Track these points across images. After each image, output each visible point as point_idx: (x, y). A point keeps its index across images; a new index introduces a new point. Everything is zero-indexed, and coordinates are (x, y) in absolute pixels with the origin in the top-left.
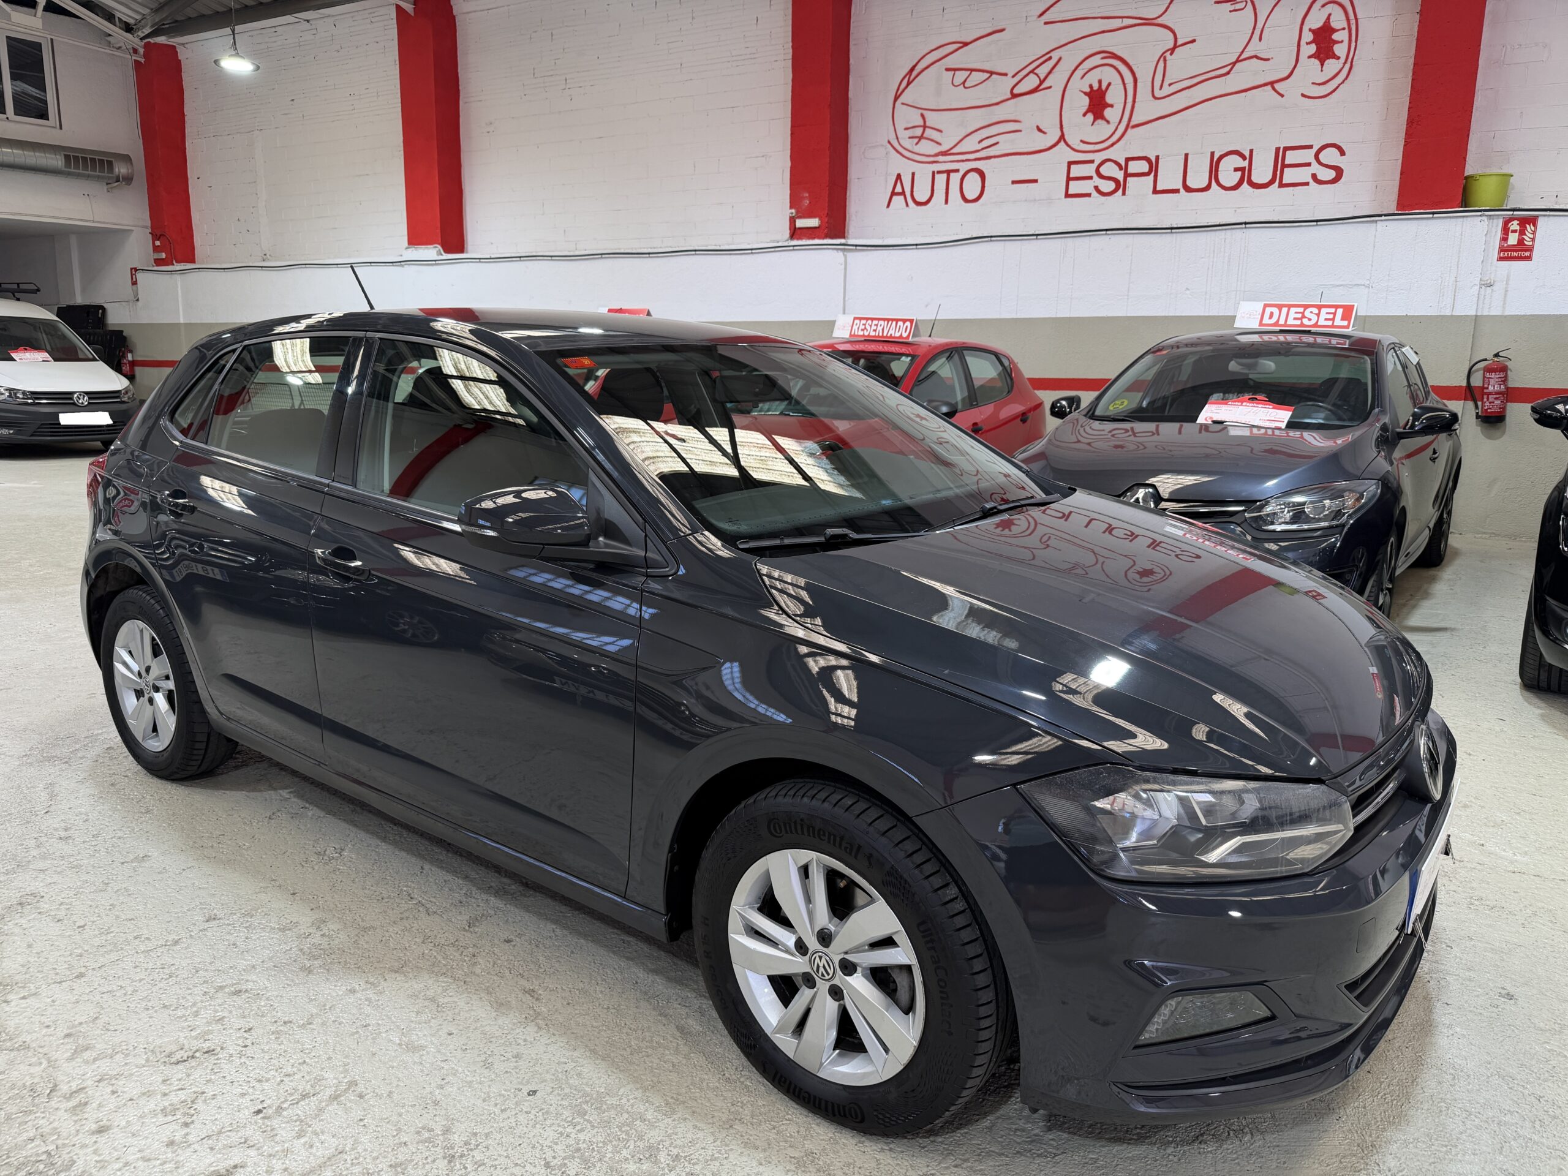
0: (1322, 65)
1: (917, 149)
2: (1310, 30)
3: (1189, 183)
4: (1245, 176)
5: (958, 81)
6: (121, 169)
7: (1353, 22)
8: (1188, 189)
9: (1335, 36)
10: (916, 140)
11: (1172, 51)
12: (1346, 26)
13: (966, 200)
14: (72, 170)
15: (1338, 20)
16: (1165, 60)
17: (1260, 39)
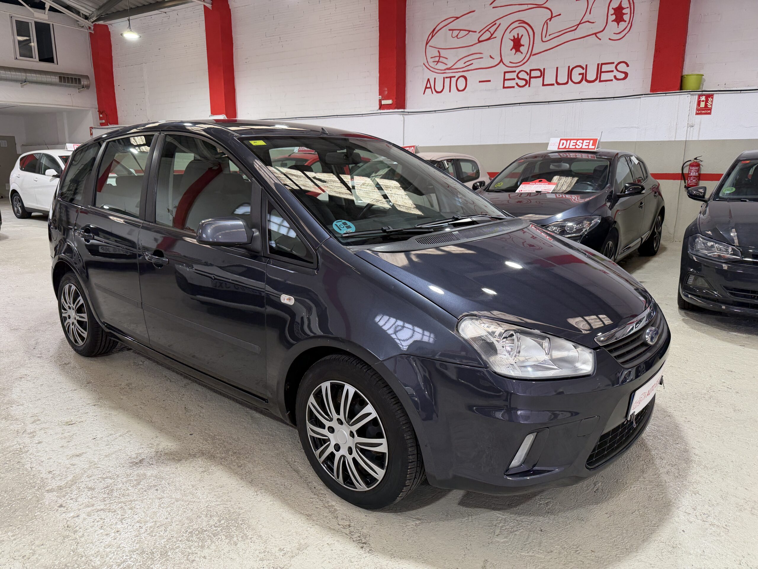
0: (618, 25)
1: (436, 67)
2: (613, 8)
3: (558, 81)
4: (584, 77)
5: (454, 35)
6: (84, 82)
7: (632, 4)
8: (558, 84)
9: (624, 11)
10: (436, 63)
11: (550, 19)
12: (629, 6)
13: (459, 90)
14: (63, 83)
15: (625, 4)
16: (547, 23)
17: (590, 13)
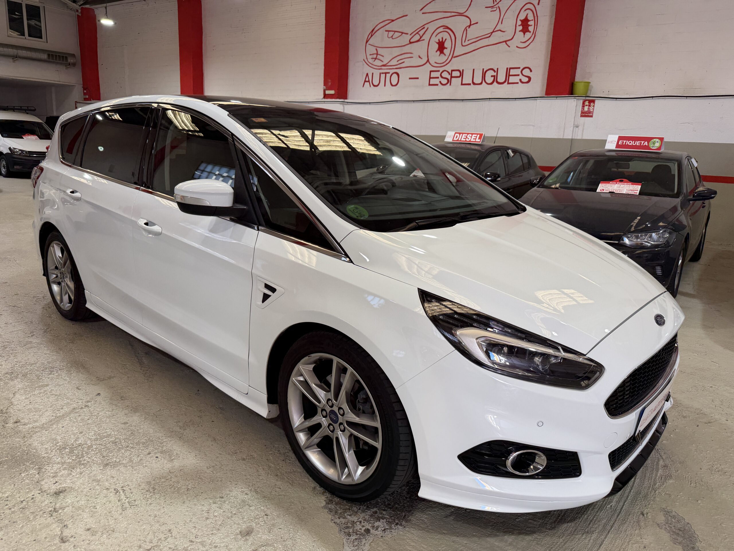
0: (524, 34)
1: (374, 63)
2: (520, 20)
3: (474, 81)
4: (495, 79)
5: (390, 35)
6: (71, 60)
7: (536, 18)
8: (474, 84)
9: (529, 23)
10: (374, 60)
11: (469, 26)
12: (533, 19)
13: (392, 85)
14: (51, 60)
15: (530, 17)
16: (467, 31)
17: (502, 23)
